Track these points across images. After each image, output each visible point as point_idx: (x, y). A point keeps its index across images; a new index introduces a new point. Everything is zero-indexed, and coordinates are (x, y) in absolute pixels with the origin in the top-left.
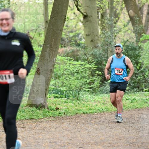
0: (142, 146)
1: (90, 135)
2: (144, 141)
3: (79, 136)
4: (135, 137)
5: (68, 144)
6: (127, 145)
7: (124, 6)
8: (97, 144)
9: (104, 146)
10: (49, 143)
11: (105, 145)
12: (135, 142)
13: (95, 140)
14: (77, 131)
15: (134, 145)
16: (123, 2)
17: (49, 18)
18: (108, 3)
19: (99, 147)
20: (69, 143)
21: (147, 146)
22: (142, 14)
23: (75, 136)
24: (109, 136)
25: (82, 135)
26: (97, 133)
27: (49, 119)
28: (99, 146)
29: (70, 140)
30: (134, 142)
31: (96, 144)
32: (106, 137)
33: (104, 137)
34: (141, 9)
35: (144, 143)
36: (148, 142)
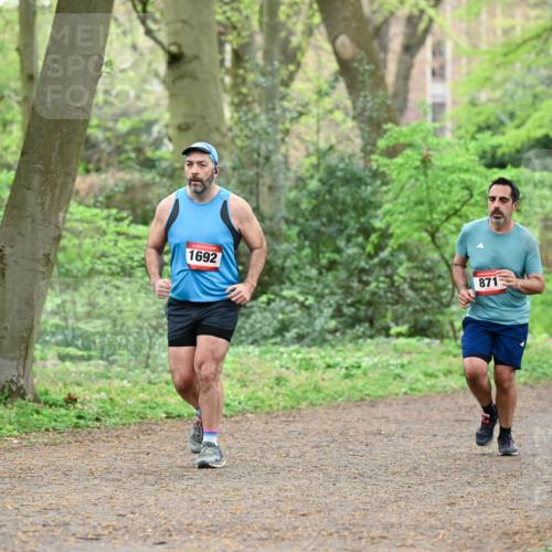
0: (384, 538)
1: (195, 497)
2: (394, 520)
3: (151, 500)
4: (361, 506)
5: (111, 529)
6: (331, 534)
7: (317, 19)
8: (218, 533)
9: (245, 540)
10: (40, 527)
11: (249, 535)
12: (358, 524)
13: (210, 516)
14: (146, 482)
15: (355, 534)
16: (315, 6)
17: (40, 63)
18: (257, 8)
19: (227, 541)
20: (115, 529)
21: (404, 540)
22: (385, 49)
23: (136, 502)
24: (264, 501)
25: (164, 497)
26: (219, 491)
27: (41, 440)
28: (226, 537)
29: (120, 515)
30: (354, 525)
31: (214, 532)
32: (252, 507)
33: (243, 505)
34: (380, 32)
35: (392, 525)
36: (407, 523)
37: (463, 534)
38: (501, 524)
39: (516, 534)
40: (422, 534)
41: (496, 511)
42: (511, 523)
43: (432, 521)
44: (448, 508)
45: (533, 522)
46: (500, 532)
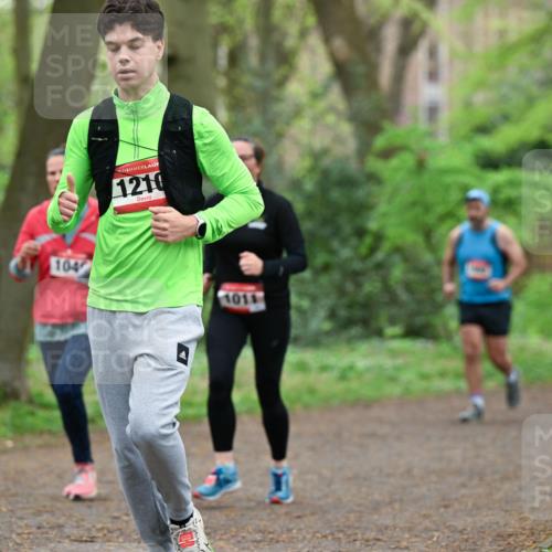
0: (379, 540)
2: (389, 522)
4: (355, 508)
5: (105, 532)
6: (325, 536)
9: (239, 542)
10: (34, 530)
11: (244, 537)
12: (353, 526)
15: (349, 536)
19: (221, 543)
20: (109, 532)
21: (398, 542)
28: (220, 539)
29: (115, 518)
30: (349, 527)
35: (386, 528)
36: (401, 525)
37: (457, 536)
38: (495, 526)
39: (510, 535)
40: (416, 536)
41: (490, 512)
42: (505, 525)
43: (427, 523)
44: (442, 510)
45: (528, 524)
46: (494, 534)
